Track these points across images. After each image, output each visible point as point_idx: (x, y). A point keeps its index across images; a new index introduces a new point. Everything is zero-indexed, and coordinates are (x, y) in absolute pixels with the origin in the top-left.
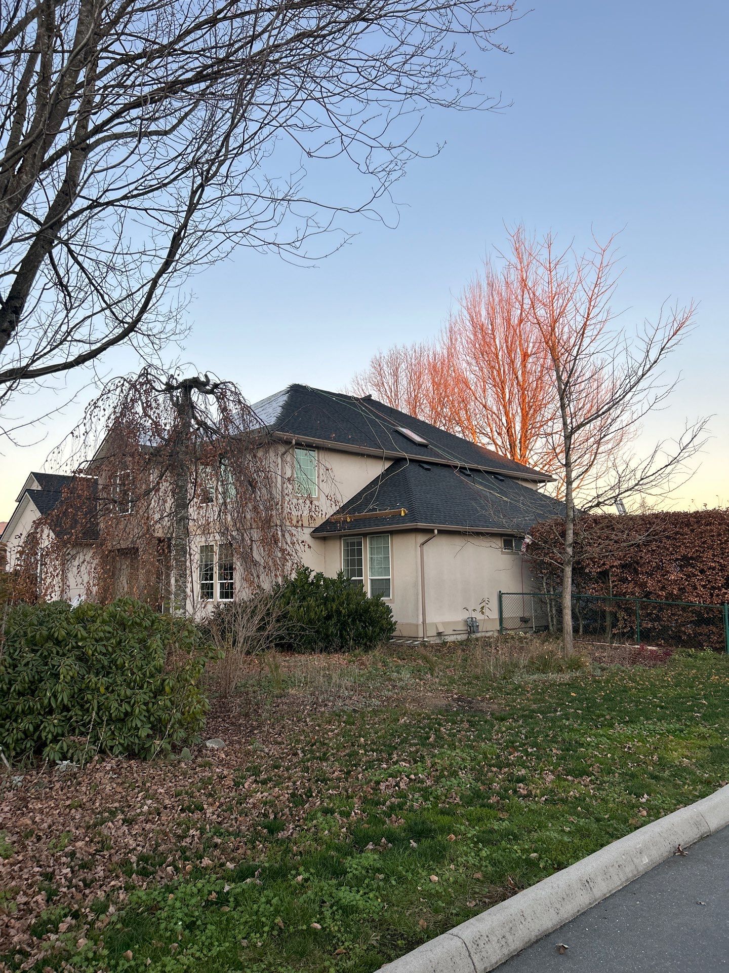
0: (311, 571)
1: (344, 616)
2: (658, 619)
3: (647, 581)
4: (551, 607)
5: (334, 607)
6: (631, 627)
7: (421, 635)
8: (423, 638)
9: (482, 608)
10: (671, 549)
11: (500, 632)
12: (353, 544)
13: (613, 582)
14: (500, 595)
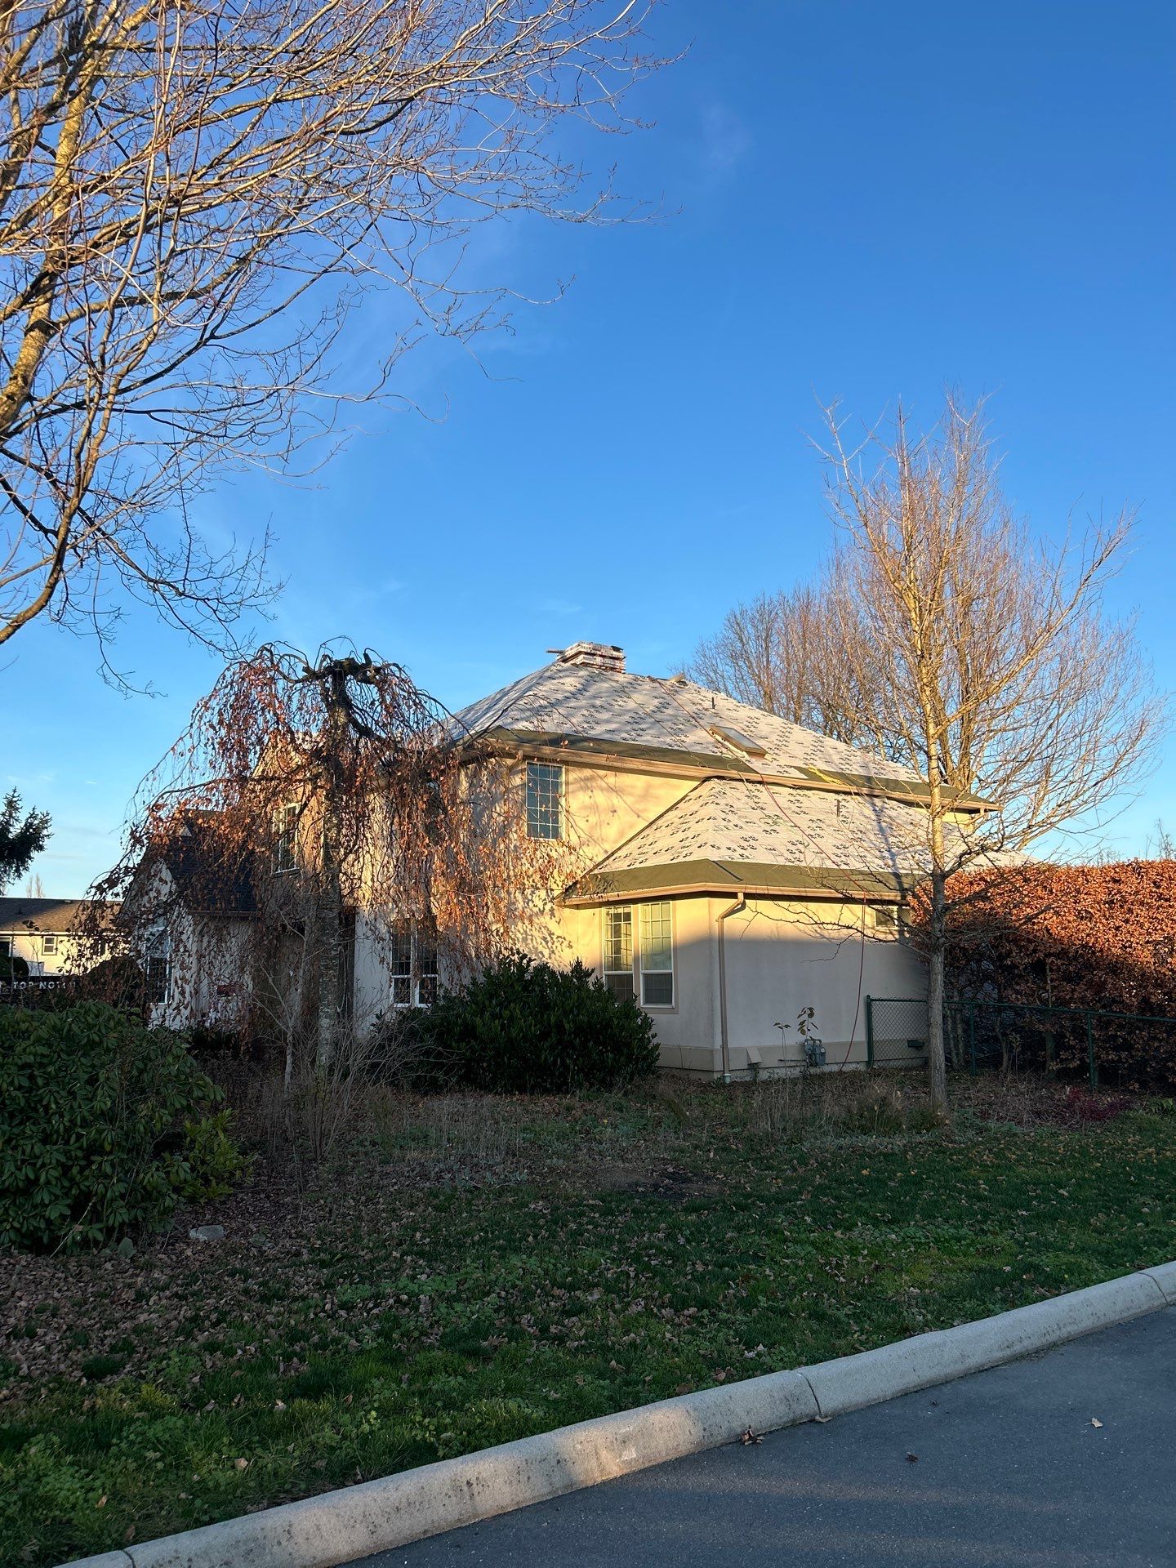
0: (530, 960)
1: (570, 1035)
2: (1128, 1046)
3: (1106, 980)
4: (954, 1022)
5: (553, 1020)
6: (1081, 1060)
7: (718, 1066)
8: (724, 1072)
9: (802, 1023)
10: (1147, 925)
11: (869, 1063)
12: (617, 917)
13: (1052, 981)
14: (869, 1002)
